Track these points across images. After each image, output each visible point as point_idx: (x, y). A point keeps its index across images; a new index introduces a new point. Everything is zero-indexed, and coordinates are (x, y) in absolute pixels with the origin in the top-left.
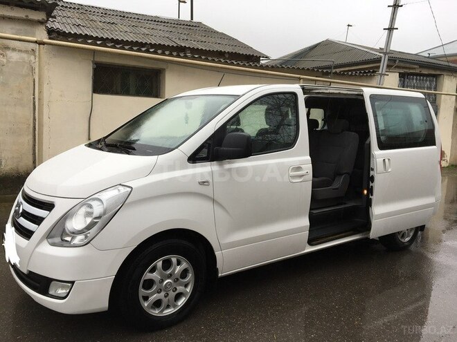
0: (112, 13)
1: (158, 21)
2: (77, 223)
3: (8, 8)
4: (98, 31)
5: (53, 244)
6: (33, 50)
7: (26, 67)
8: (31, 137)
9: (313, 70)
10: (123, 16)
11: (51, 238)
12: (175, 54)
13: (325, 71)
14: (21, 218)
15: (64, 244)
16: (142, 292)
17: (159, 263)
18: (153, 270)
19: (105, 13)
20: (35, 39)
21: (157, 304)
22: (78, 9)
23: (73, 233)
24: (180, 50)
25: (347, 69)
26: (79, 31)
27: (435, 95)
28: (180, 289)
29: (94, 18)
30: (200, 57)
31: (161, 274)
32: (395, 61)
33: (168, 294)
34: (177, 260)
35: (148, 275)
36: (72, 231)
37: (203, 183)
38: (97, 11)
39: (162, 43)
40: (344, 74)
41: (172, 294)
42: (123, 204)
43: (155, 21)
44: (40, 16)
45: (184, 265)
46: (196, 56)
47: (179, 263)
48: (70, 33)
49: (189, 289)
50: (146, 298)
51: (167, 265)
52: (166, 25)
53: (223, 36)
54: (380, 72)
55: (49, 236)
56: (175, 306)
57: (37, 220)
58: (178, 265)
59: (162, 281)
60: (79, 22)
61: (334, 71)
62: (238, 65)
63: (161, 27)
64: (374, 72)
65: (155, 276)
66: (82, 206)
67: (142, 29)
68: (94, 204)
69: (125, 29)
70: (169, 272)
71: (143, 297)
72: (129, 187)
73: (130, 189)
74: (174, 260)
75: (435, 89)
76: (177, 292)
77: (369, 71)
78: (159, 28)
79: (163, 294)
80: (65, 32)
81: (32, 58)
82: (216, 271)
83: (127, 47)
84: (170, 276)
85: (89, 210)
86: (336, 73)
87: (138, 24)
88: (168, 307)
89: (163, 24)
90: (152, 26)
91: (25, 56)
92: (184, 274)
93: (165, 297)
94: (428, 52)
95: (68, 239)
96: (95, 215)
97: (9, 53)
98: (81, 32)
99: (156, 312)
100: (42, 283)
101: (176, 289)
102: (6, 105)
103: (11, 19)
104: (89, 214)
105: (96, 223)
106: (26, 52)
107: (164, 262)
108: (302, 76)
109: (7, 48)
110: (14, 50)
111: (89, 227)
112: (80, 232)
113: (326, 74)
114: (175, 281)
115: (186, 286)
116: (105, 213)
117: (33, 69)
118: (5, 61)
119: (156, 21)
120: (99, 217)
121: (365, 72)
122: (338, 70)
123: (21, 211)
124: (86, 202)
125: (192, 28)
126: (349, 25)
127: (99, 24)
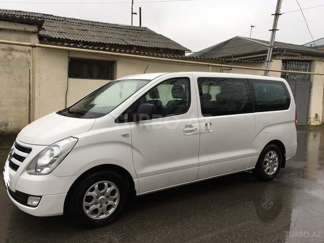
0: (85, 23)
1: (117, 28)
2: (44, 160)
3: (13, 24)
4: (74, 36)
5: (30, 174)
6: (29, 51)
7: (24, 62)
8: (27, 107)
9: (219, 59)
10: (93, 24)
11: (29, 169)
12: (123, 51)
13: (227, 60)
14: (13, 158)
15: (37, 173)
16: (85, 204)
17: (96, 186)
18: (92, 190)
19: (81, 23)
20: (29, 44)
21: (95, 211)
22: (63, 21)
23: (42, 166)
24: (129, 48)
25: (243, 58)
26: (61, 37)
27: (310, 74)
28: (110, 202)
29: (73, 27)
30: (140, 53)
31: (97, 193)
32: (283, 51)
33: (102, 206)
34: (108, 184)
35: (89, 193)
36: (41, 165)
37: (125, 136)
38: (75, 21)
39: (117, 43)
40: (241, 62)
41: (105, 206)
42: (72, 149)
43: (114, 28)
44: (34, 28)
45: (113, 187)
46: (137, 52)
47: (109, 186)
48: (55, 38)
49: (116, 203)
50: (88, 208)
51: (101, 187)
52: (122, 30)
53: (161, 37)
54: (267, 60)
55: (28, 168)
56: (107, 213)
57: (21, 159)
58: (109, 187)
59: (98, 197)
60: (62, 30)
61: (234, 59)
62: (166, 57)
63: (118, 32)
64: (264, 59)
65: (94, 193)
66: (48, 150)
67: (105, 34)
68: (55, 149)
69: (93, 34)
70: (102, 191)
71: (86, 207)
72: (76, 138)
73: (77, 140)
74: (106, 184)
75: (310, 70)
76: (108, 205)
77: (260, 59)
78: (116, 32)
79: (99, 205)
80: (52, 37)
81: (29, 55)
82: (135, 192)
83: (90, 47)
84: (103, 194)
85: (52, 152)
86: (235, 61)
87: (102, 30)
88: (102, 214)
89: (120, 30)
90: (111, 31)
91: (24, 54)
92: (113, 193)
93: (100, 207)
94: (311, 44)
95: (39, 170)
96: (55, 156)
97: (14, 53)
98: (63, 37)
99: (94, 217)
100: (23, 198)
101: (107, 202)
102: (11, 87)
103: (15, 31)
104: (52, 155)
105: (56, 160)
106: (25, 52)
107: (99, 185)
108: (210, 64)
109: (13, 50)
110: (17, 51)
111: (51, 163)
112: (46, 166)
113: (228, 62)
114: (106, 197)
115: (114, 201)
116: (61, 154)
117: (29, 63)
118: (11, 58)
119: (116, 27)
120: (57, 157)
121: (257, 60)
122: (237, 59)
123: (13, 154)
124: (50, 147)
125: (139, 32)
126: (252, 26)
127: (76, 31)
